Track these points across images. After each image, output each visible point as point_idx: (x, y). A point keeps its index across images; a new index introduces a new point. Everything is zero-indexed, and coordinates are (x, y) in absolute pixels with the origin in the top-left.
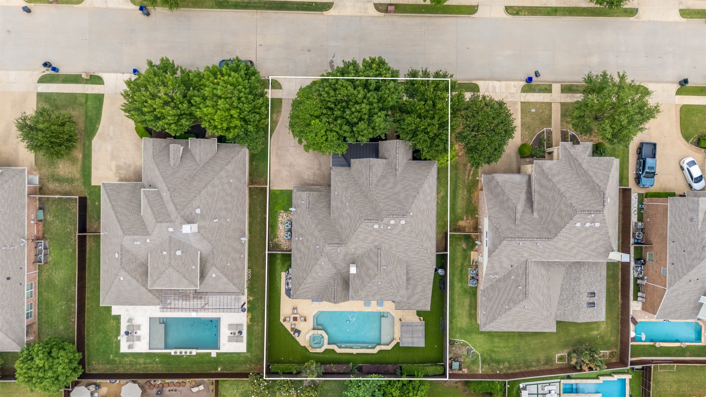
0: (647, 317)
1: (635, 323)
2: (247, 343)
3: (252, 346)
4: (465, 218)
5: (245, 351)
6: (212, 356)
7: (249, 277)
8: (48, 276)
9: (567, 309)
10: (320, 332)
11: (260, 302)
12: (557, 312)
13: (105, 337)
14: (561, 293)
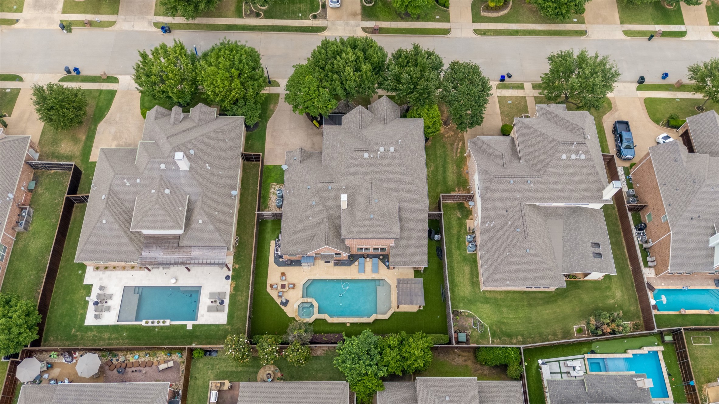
0: (663, 284)
1: (652, 289)
2: (229, 313)
3: (233, 318)
4: (457, 189)
5: (226, 323)
6: (188, 328)
7: (236, 244)
8: (25, 245)
9: (573, 260)
10: (310, 300)
11: (246, 270)
12: (564, 264)
13: (70, 309)
14: (564, 245)
